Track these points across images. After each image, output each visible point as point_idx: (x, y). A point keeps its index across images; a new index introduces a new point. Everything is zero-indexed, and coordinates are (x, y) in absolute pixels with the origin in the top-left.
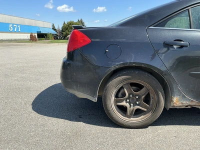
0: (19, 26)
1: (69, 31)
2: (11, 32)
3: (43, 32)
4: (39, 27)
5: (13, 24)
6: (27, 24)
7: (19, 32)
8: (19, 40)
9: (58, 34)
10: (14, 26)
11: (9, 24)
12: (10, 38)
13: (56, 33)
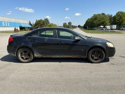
0: (8, 23)
1: (39, 26)
2: (3, 27)
3: (23, 26)
4: (21, 23)
5: (5, 22)
6: (13, 22)
7: (9, 27)
8: (8, 31)
9: (33, 27)
10: (6, 23)
11: (2, 22)
12: (3, 30)
13: (31, 27)
